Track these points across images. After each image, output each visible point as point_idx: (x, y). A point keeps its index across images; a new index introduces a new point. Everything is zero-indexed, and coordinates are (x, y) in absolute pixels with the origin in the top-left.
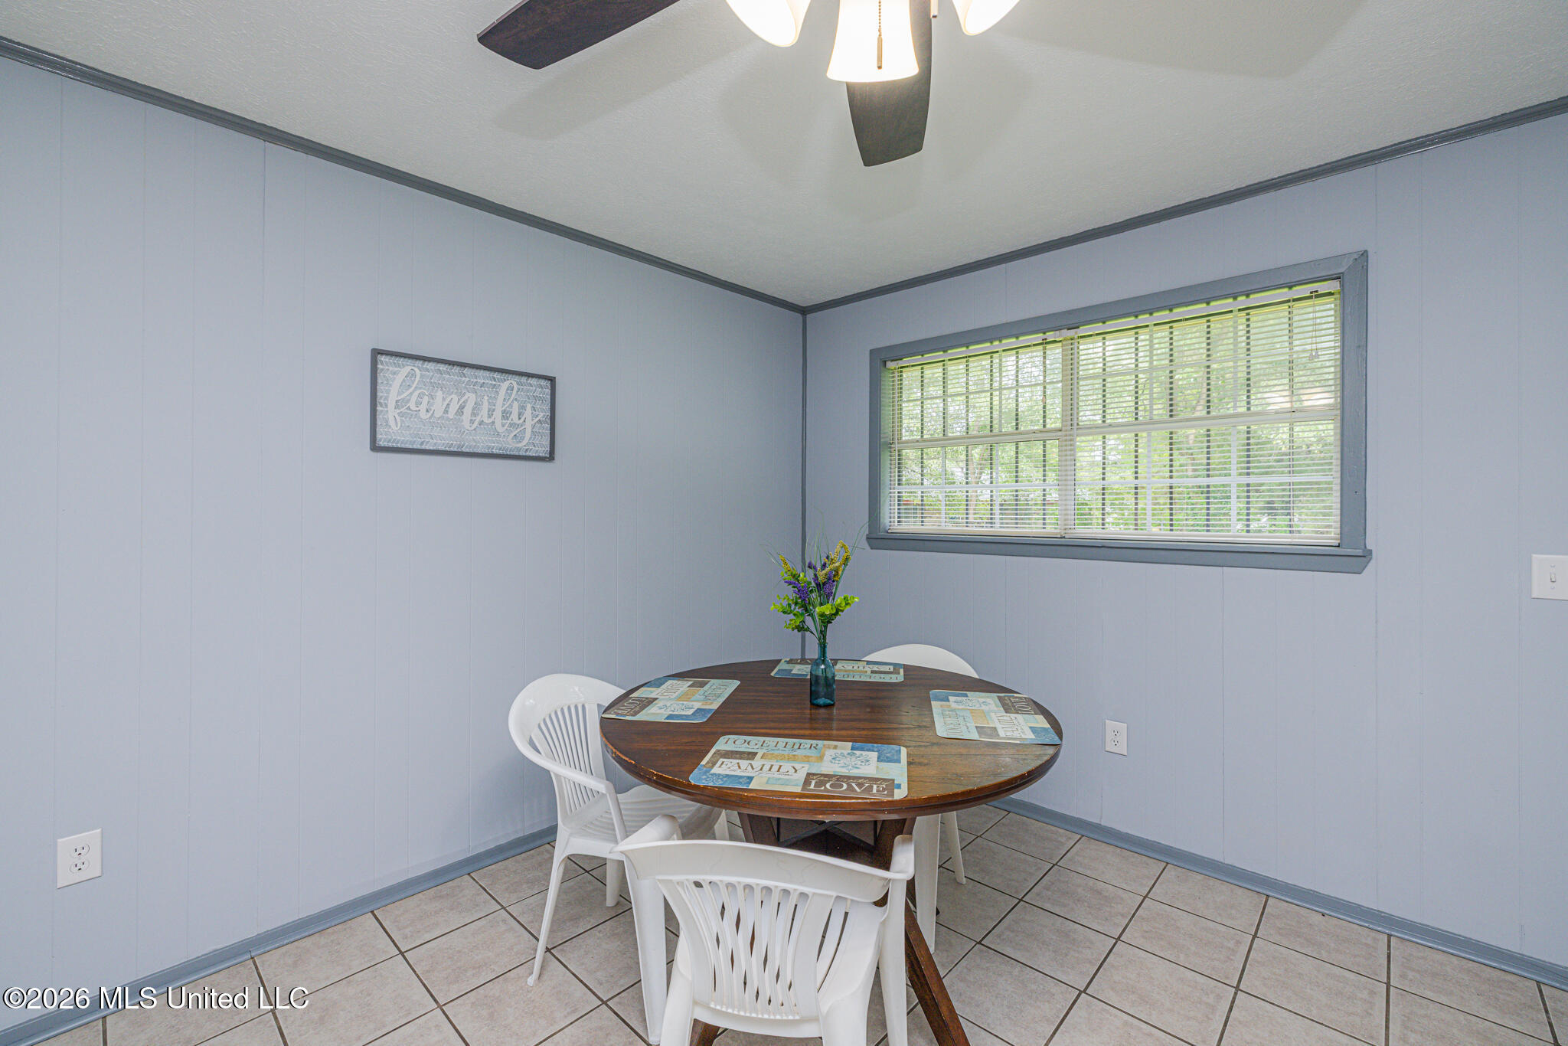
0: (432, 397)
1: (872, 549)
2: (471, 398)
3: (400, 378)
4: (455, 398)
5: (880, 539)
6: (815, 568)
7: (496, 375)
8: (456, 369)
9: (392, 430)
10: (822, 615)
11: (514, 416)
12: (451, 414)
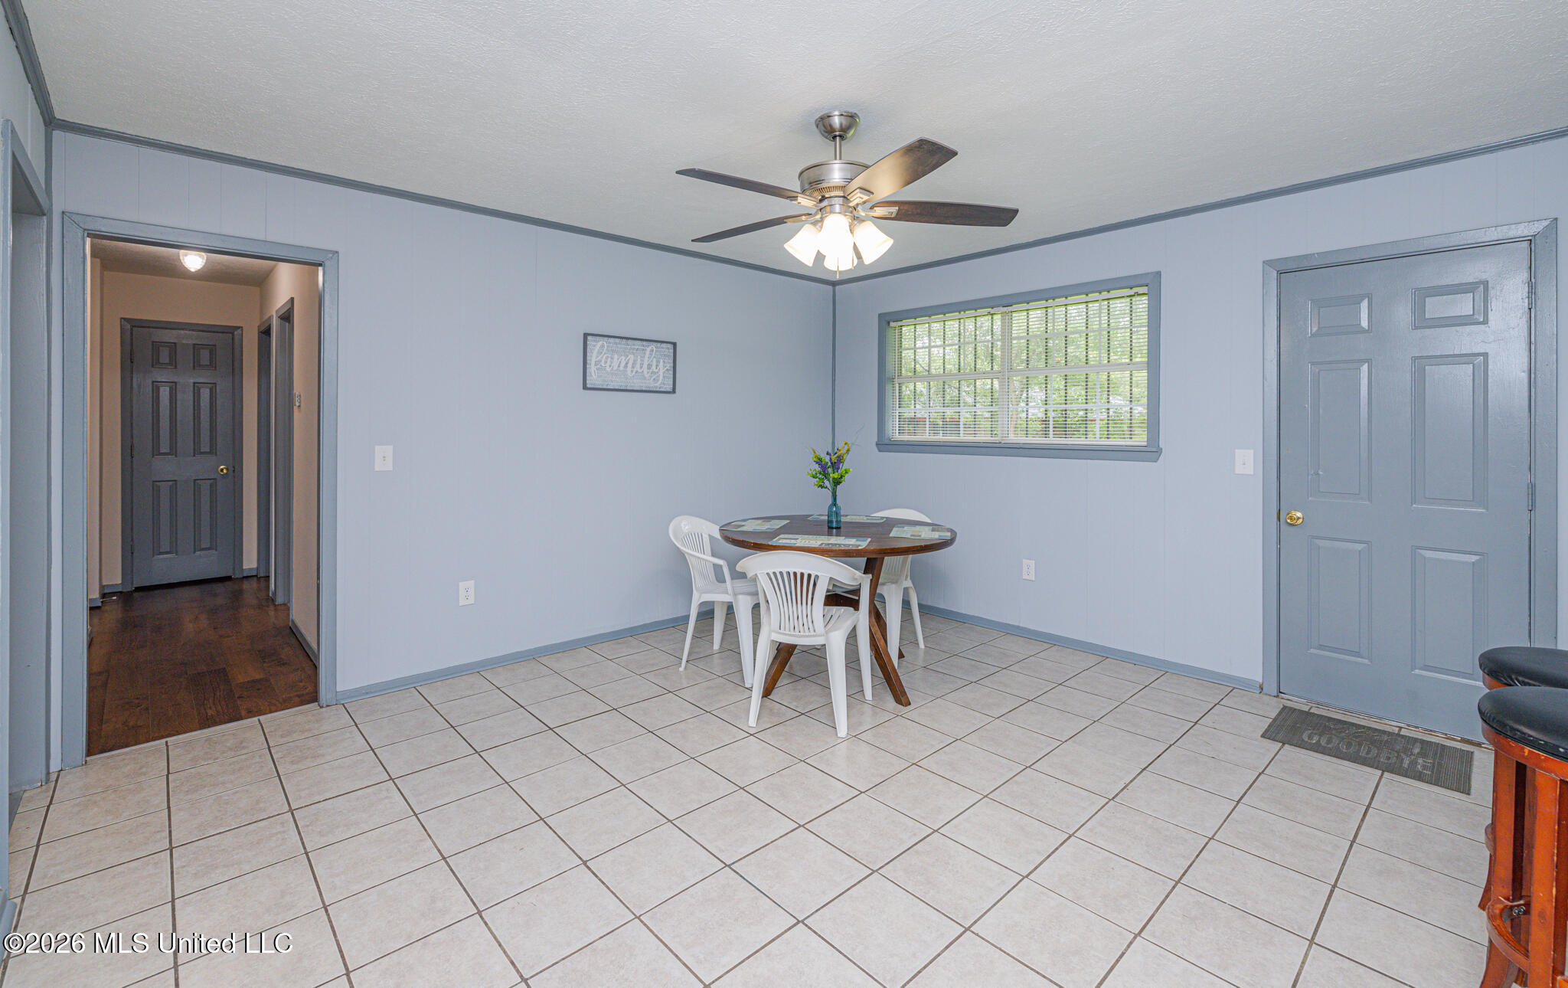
0: (612, 358)
1: (880, 451)
2: (631, 357)
3: (598, 347)
4: (623, 358)
5: (886, 445)
6: (830, 455)
7: (644, 343)
8: (624, 341)
9: (593, 379)
10: (834, 478)
11: (654, 367)
12: (621, 368)
